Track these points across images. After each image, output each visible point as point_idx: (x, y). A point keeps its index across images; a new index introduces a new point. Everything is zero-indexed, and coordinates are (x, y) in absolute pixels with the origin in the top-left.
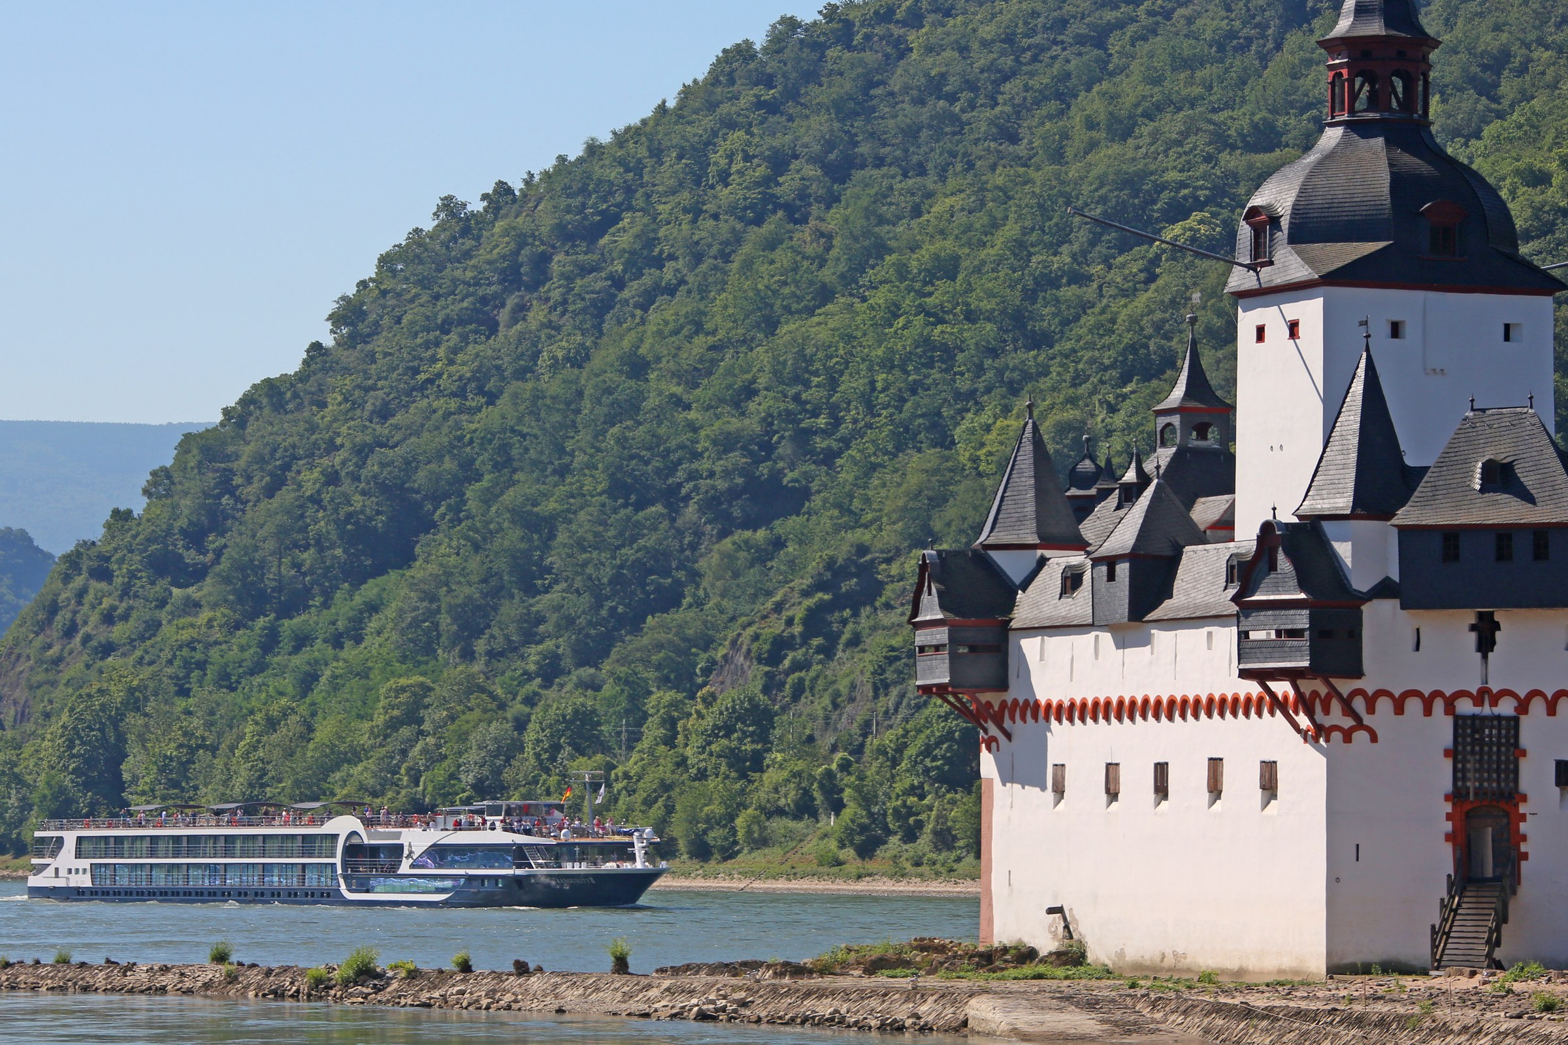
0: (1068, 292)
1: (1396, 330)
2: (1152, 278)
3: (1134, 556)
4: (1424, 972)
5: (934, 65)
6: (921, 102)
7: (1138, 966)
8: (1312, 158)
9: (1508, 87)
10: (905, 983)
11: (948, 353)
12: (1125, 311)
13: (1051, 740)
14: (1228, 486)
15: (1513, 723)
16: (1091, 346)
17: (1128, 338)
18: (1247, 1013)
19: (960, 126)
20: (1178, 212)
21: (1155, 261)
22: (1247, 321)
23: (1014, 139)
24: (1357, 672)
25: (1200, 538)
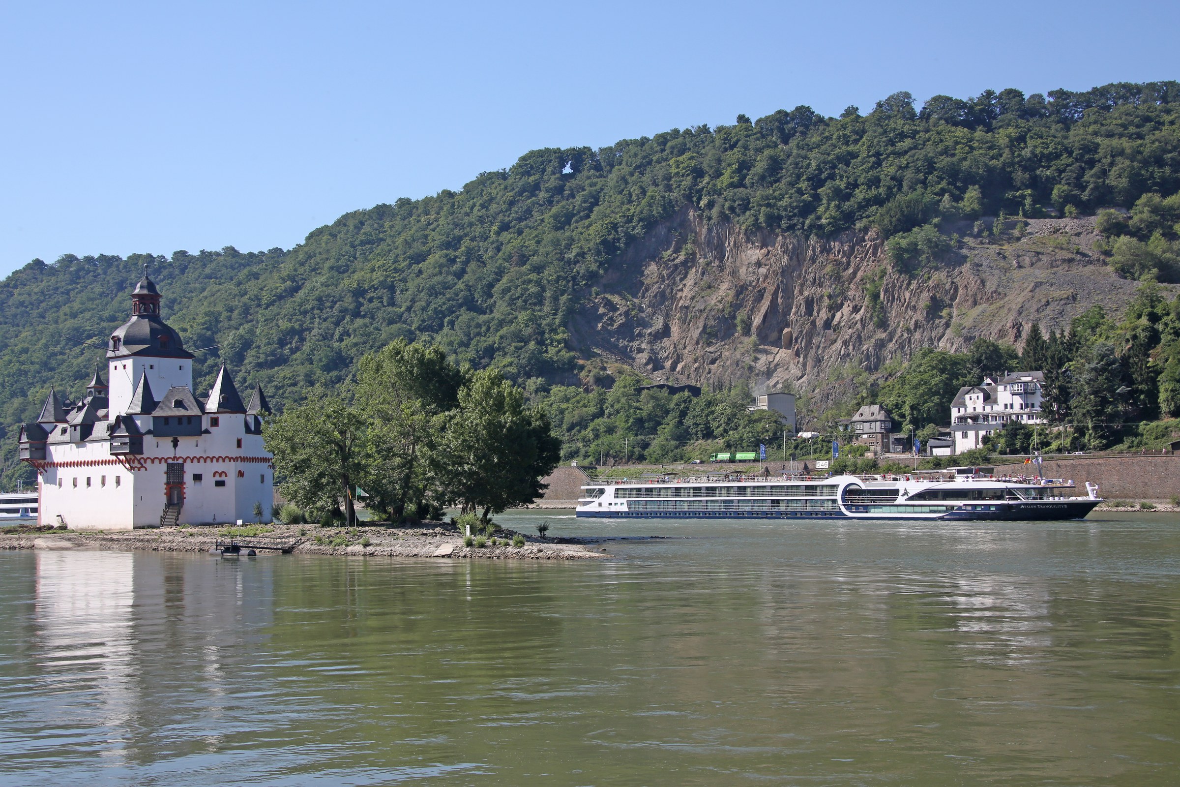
0: (59, 357)
1: (152, 367)
2: (83, 354)
3: (82, 425)
4: (159, 528)
5: (21, 298)
6: (17, 308)
7: (82, 529)
8: (129, 324)
9: (176, 307)
10: (17, 536)
11: (26, 373)
12: (75, 362)
13: (58, 472)
14: (107, 407)
15: (182, 465)
16: (66, 371)
17: (76, 369)
18: (112, 540)
19: (29, 314)
20: (90, 337)
21: (84, 349)
22: (112, 365)
23: (44, 318)
24: (142, 453)
25: (99, 420)
